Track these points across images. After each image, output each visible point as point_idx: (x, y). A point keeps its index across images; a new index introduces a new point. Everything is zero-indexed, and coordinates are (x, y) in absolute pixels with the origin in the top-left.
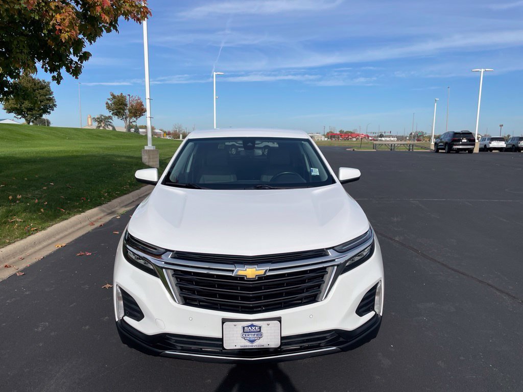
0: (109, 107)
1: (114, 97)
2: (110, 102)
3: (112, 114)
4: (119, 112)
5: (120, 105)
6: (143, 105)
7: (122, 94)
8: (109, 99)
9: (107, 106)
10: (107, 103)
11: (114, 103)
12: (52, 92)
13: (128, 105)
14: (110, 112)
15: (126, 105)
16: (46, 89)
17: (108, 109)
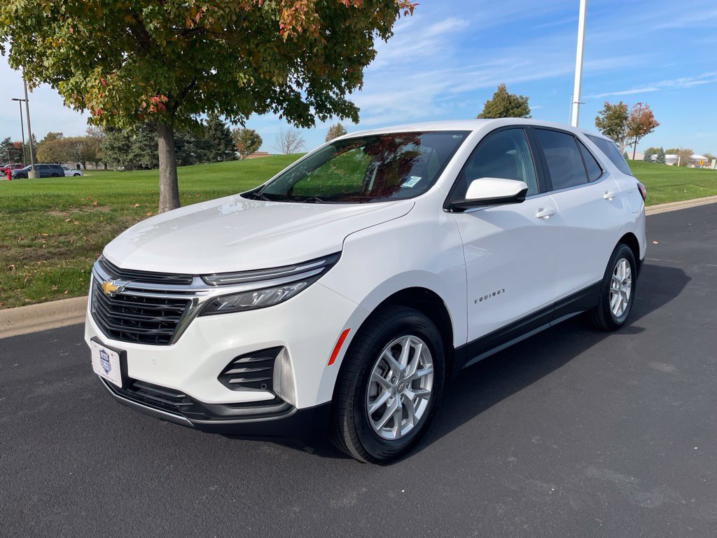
0: (599, 124)
1: (608, 108)
2: (601, 117)
3: (603, 133)
4: (613, 131)
5: (616, 119)
6: (652, 116)
7: (621, 102)
8: (600, 112)
9: (596, 123)
10: (597, 119)
11: (607, 118)
12: (529, 111)
13: (630, 119)
14: (600, 130)
15: (626, 118)
16: (523, 107)
17: (598, 126)
